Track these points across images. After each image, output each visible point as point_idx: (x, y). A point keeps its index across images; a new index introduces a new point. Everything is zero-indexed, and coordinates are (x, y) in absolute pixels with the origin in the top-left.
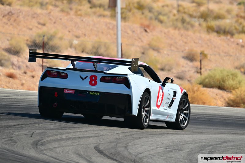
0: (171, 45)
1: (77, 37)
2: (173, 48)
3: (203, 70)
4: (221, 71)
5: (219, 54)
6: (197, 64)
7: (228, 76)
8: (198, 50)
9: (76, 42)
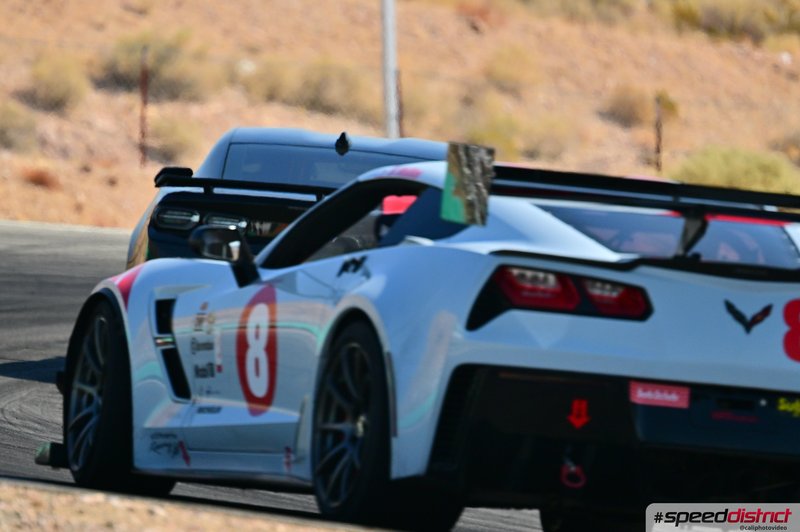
0: (557, 74)
1: (253, 51)
2: (565, 84)
3: (665, 155)
4: (726, 159)
5: (717, 102)
6: (646, 134)
7: (747, 173)
8: (645, 87)
9: (248, 67)
